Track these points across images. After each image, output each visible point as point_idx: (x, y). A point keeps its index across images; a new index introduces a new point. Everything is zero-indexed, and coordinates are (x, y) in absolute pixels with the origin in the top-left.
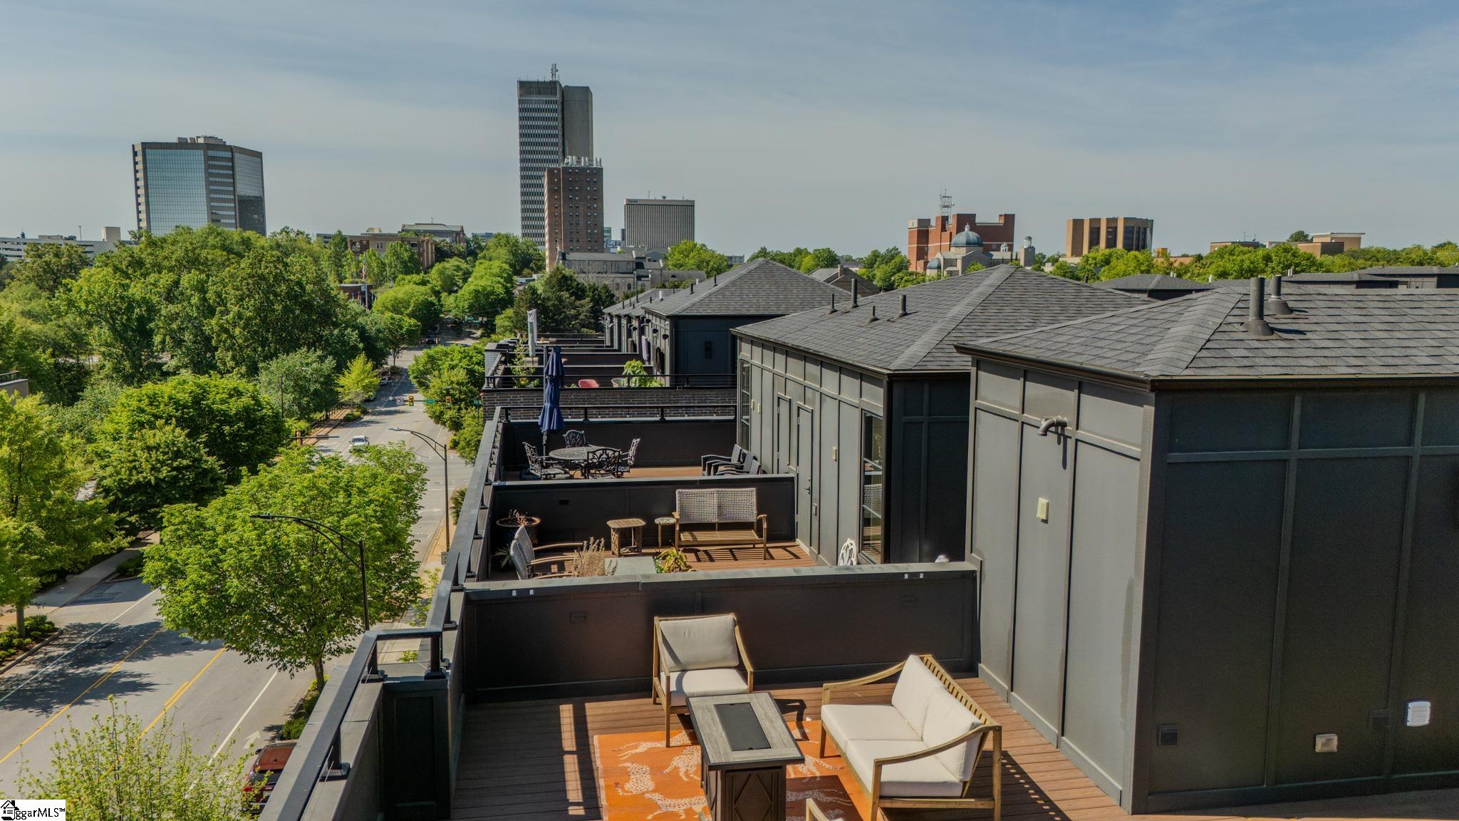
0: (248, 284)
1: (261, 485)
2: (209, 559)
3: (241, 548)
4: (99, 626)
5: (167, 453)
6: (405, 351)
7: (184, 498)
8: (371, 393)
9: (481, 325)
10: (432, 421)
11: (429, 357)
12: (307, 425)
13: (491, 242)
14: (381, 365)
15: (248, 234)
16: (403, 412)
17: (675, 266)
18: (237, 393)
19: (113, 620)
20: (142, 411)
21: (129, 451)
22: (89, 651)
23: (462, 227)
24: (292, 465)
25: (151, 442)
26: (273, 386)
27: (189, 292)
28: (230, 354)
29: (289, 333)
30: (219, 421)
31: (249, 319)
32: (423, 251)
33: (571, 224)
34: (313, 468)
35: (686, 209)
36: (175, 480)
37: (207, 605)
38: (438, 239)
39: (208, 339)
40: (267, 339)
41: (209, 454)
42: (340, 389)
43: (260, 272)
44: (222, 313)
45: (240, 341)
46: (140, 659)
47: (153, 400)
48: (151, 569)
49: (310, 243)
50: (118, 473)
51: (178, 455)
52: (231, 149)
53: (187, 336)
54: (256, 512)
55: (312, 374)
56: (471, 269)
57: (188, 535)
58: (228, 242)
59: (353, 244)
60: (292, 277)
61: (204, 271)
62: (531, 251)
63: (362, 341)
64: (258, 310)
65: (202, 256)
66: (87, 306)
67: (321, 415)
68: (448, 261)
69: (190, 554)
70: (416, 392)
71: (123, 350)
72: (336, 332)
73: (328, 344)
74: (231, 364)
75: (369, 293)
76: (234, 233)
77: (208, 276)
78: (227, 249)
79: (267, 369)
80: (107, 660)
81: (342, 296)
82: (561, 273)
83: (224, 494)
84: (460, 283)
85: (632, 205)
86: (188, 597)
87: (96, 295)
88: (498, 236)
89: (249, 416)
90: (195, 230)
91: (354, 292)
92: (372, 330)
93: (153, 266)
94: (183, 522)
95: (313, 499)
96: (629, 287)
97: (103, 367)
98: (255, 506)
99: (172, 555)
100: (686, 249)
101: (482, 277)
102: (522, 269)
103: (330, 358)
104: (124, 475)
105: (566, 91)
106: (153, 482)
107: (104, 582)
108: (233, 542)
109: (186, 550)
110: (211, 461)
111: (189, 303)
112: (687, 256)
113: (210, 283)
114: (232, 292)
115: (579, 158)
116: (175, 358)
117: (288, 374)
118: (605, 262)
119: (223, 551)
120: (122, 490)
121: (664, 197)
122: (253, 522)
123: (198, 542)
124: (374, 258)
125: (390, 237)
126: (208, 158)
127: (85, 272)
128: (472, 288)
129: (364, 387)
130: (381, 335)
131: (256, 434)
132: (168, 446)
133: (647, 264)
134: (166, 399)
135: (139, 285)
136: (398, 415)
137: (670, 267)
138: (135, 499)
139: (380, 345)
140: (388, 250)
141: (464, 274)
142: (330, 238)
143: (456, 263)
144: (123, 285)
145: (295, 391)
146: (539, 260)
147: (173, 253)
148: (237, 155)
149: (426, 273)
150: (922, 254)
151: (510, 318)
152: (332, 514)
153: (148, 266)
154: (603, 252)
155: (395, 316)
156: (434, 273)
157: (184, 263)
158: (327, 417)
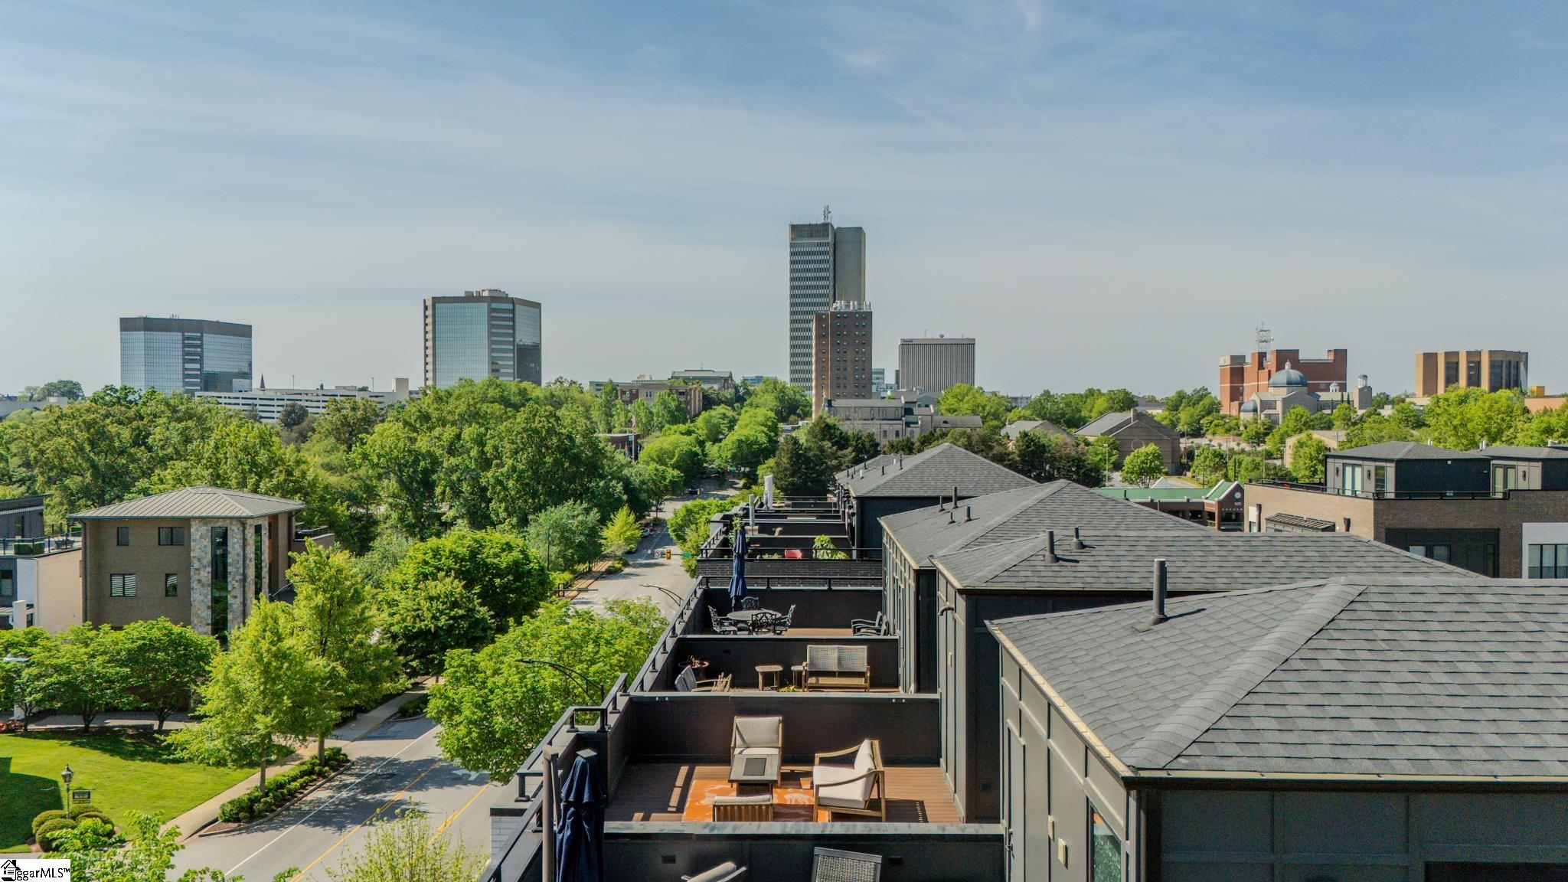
0: (523, 438)
1: (525, 635)
2: (480, 699)
3: (506, 690)
4: (383, 759)
5: (446, 603)
6: (667, 503)
7: (458, 645)
8: (632, 546)
9: (745, 475)
10: (688, 575)
11: (687, 510)
12: (571, 576)
13: (758, 387)
14: (644, 517)
15: (524, 384)
16: (662, 565)
17: (949, 410)
18: (508, 547)
19: (395, 756)
20: (426, 563)
21: (414, 600)
22: (377, 781)
23: (731, 373)
24: (551, 617)
25: (433, 593)
26: (541, 537)
27: (469, 445)
28: (503, 505)
29: (559, 486)
30: (492, 574)
31: (523, 472)
32: (691, 400)
33: (838, 370)
34: (568, 620)
35: (967, 347)
36: (451, 628)
37: (477, 738)
38: (705, 387)
39: (484, 489)
40: (538, 491)
41: (482, 605)
42: (602, 541)
43: (533, 426)
44: (498, 466)
45: (513, 493)
46: (418, 790)
47: (436, 553)
48: (433, 706)
49: (582, 392)
50: (404, 620)
51: (455, 605)
52: (513, 301)
53: (465, 487)
54: (520, 658)
55: (577, 526)
56: (737, 417)
57: (464, 677)
58: (506, 393)
59: (623, 393)
60: (563, 431)
61: (483, 425)
62: (798, 397)
63: (626, 493)
64: (531, 463)
65: (482, 410)
66: (379, 460)
67: (584, 567)
68: (715, 409)
69: (466, 694)
70: (675, 544)
71: (408, 501)
72: (602, 484)
73: (594, 496)
74: (503, 515)
75: (636, 443)
76: (511, 384)
77: (487, 429)
78: (505, 402)
79: (536, 521)
80: (390, 789)
81: (610, 448)
82: (824, 422)
83: (493, 642)
84: (726, 431)
85: (907, 345)
86: (462, 730)
87: (387, 449)
88: (766, 381)
89: (517, 570)
90: (476, 382)
91: (620, 442)
92: (636, 481)
93: (438, 420)
94: (460, 666)
95: (567, 648)
96: (897, 434)
97: (388, 517)
98: (519, 654)
99: (450, 694)
100: (960, 393)
101: (747, 425)
102: (789, 415)
103: (595, 510)
104: (409, 622)
105: (838, 233)
106: (433, 630)
107: (388, 721)
108: (500, 684)
109: (462, 690)
110: (483, 612)
111: (469, 455)
112: (962, 400)
113: (488, 437)
114: (508, 446)
115: (849, 302)
116: (453, 509)
117: (557, 526)
118: (872, 408)
119: (492, 691)
120: (405, 636)
121: (942, 336)
122: (517, 667)
123: (472, 684)
124: (642, 408)
125: (660, 385)
126: (491, 310)
127: (378, 428)
128: (736, 437)
129: (626, 539)
130: (645, 487)
131: (523, 586)
132: (446, 597)
133: (916, 410)
134: (447, 553)
135: (425, 439)
136: (657, 568)
137: (944, 412)
138: (416, 646)
139: (644, 496)
140: (656, 400)
141: (730, 422)
142: (601, 385)
143: (724, 411)
144: (411, 439)
145: (561, 542)
146: (806, 406)
147: (456, 408)
148: (518, 307)
149: (692, 422)
150: (1236, 394)
151: (772, 468)
152: (581, 662)
153: (434, 420)
154: (870, 398)
155: (659, 467)
156: (700, 421)
157: (466, 417)
158: (590, 569)
